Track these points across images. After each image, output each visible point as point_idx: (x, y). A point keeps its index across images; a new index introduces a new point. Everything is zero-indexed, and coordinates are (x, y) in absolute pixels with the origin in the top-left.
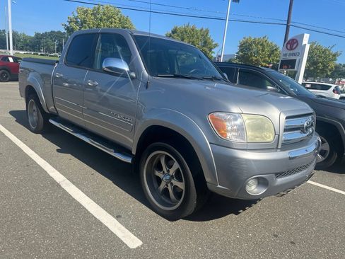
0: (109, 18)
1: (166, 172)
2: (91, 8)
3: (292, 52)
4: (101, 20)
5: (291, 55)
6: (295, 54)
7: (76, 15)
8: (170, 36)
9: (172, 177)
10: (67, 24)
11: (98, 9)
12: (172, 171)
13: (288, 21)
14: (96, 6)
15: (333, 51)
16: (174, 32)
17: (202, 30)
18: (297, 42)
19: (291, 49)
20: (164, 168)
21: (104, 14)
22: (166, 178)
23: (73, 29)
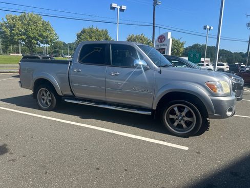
0: (34, 23)
1: (179, 115)
3: (161, 44)
4: (28, 24)
5: (162, 45)
6: (164, 45)
8: (81, 35)
9: (184, 116)
11: (24, 16)
12: (184, 114)
13: (154, 24)
14: (23, 14)
16: (83, 32)
17: (103, 30)
18: (164, 37)
19: (161, 42)
20: (178, 113)
21: (30, 20)
22: (180, 118)
23: (5, 32)
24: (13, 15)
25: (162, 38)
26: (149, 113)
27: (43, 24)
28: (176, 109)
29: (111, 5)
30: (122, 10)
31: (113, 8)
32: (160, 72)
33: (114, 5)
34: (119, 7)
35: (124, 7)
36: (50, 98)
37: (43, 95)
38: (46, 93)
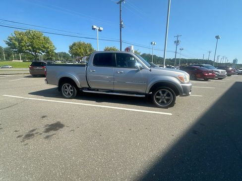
0: (38, 37)
4: (33, 39)
7: (14, 35)
8: (72, 47)
10: (8, 41)
11: (29, 32)
12: (165, 95)
16: (74, 44)
17: (88, 44)
20: (162, 95)
21: (34, 35)
22: (163, 97)
23: (15, 44)
24: (20, 31)
25: (128, 49)
26: (144, 96)
27: (44, 39)
29: (93, 26)
30: (100, 30)
31: (94, 29)
32: (151, 70)
33: (95, 27)
34: (98, 28)
35: (101, 29)
36: (72, 90)
37: (66, 88)
38: (69, 87)
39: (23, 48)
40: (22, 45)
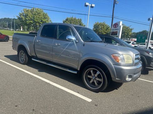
0: (39, 14)
1: (93, 76)
2: (30, 9)
3: (115, 28)
4: (35, 15)
5: (115, 30)
6: (117, 29)
7: (23, 12)
8: (65, 22)
9: (96, 77)
10: (19, 16)
11: (33, 10)
12: (96, 75)
13: (113, 16)
14: (33, 8)
15: (131, 28)
16: (67, 20)
17: (79, 19)
19: (115, 27)
21: (36, 12)
22: (94, 78)
23: (22, 18)
24: (27, 9)
25: (116, 25)
26: (76, 72)
27: (43, 15)
28: (92, 72)
29: (86, 3)
30: (92, 7)
31: (87, 6)
32: (84, 45)
33: (87, 4)
34: (90, 5)
35: (93, 5)
39: (27, 22)
40: (26, 19)
